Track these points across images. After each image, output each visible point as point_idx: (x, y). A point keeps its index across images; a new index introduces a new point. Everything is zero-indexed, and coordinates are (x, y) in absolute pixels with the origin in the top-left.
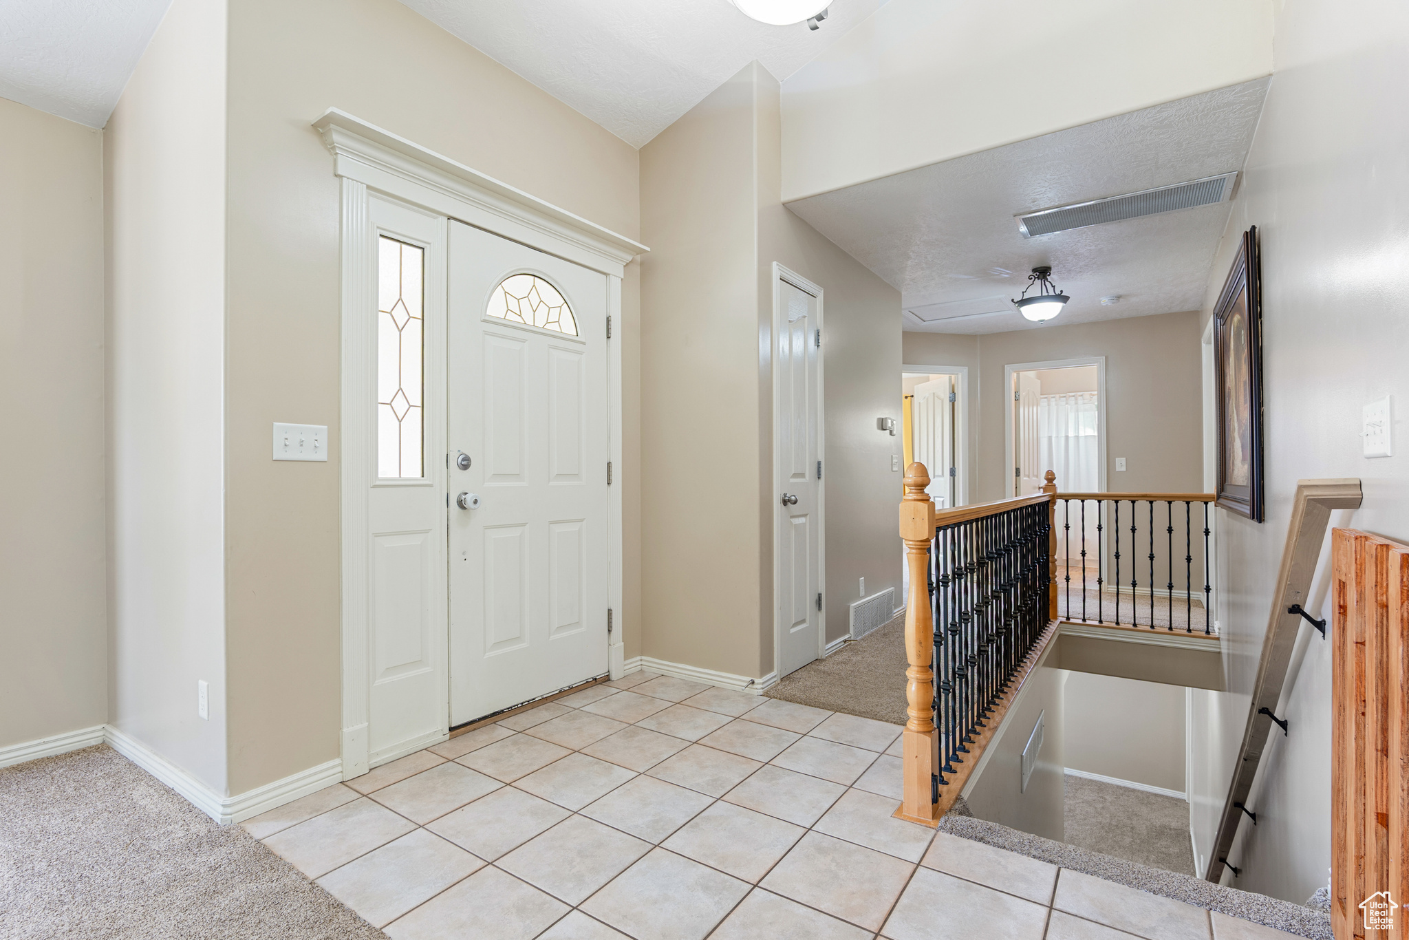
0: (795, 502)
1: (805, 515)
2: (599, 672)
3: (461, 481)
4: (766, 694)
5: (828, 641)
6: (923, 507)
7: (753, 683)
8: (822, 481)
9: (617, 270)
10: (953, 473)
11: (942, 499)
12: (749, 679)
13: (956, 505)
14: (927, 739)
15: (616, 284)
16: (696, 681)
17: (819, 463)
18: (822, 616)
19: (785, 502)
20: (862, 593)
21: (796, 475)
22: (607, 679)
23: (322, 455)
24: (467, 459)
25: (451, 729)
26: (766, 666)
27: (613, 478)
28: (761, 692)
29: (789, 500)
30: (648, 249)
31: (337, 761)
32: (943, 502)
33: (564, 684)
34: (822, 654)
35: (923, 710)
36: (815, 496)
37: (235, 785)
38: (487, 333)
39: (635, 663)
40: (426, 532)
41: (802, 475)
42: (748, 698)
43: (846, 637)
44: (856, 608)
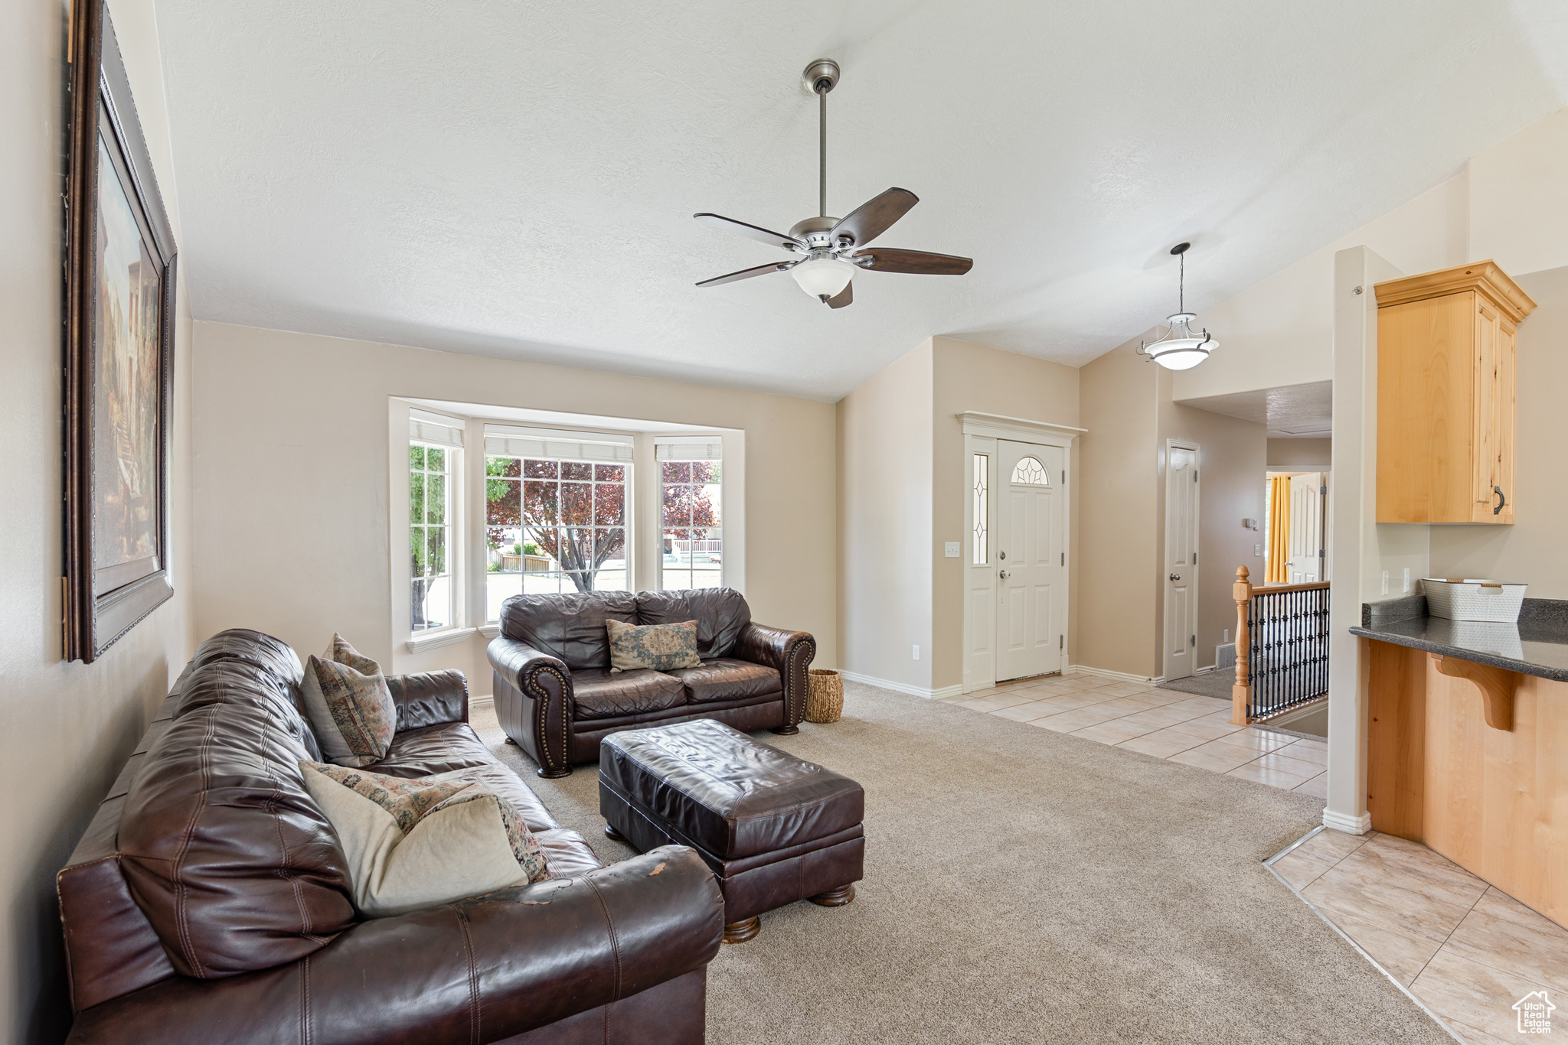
0: (1178, 579)
1: (1185, 587)
2: (1056, 669)
3: (1003, 565)
4: (1158, 687)
5: (1198, 667)
6: (1245, 586)
7: (1150, 680)
8: (1197, 566)
9: (1067, 444)
10: (1322, 554)
11: (1312, 576)
12: (1148, 678)
13: (1325, 580)
14: (1245, 689)
15: (1067, 451)
16: (1112, 678)
17: (1195, 554)
18: (1195, 650)
19: (1172, 579)
20: (1226, 640)
21: (1179, 562)
22: (1059, 674)
23: (958, 555)
24: (1004, 554)
25: (996, 682)
26: (1158, 672)
27: (1065, 562)
28: (1155, 685)
29: (1174, 578)
30: (1087, 430)
31: (960, 685)
32: (1300, 576)
33: (1040, 672)
34: (1194, 673)
35: (1243, 676)
36: (1192, 576)
37: (934, 686)
38: (1012, 492)
39: (1073, 668)
40: (988, 589)
41: (1183, 562)
42: (1148, 687)
43: (1213, 667)
44: (1222, 650)
